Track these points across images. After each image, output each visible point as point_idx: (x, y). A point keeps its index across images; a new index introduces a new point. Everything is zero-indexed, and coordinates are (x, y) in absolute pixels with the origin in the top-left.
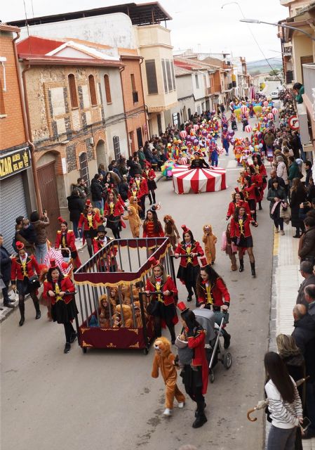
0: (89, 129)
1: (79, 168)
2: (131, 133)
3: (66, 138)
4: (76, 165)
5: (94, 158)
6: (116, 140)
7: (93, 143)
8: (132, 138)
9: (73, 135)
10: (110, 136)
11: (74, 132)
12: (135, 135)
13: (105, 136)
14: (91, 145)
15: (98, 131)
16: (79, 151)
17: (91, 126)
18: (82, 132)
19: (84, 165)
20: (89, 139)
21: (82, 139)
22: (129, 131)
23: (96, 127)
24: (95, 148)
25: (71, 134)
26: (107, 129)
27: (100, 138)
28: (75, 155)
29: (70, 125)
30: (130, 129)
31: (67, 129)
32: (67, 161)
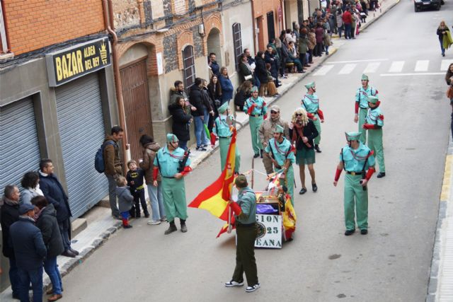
0: (198, 13)
1: (182, 67)
2: (259, 19)
3: (164, 24)
4: (177, 63)
5: (203, 54)
6: (236, 28)
7: (202, 31)
8: (260, 26)
9: (174, 21)
10: (227, 23)
11: (176, 17)
12: (265, 22)
13: (221, 23)
14: (201, 35)
15: (211, 16)
16: (182, 43)
17: (201, 8)
18: (188, 16)
19: (189, 63)
20: (198, 27)
21: (188, 27)
22: (256, 17)
23: (207, 10)
24: (205, 40)
25: (172, 18)
26: (224, 12)
27: (213, 25)
28: (177, 50)
29: (170, 7)
30: (257, 14)
31: (165, 12)
32: (165, 58)
